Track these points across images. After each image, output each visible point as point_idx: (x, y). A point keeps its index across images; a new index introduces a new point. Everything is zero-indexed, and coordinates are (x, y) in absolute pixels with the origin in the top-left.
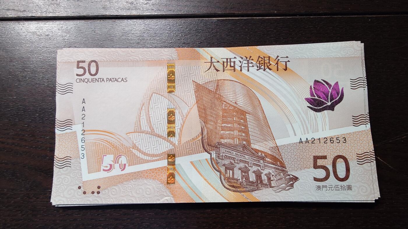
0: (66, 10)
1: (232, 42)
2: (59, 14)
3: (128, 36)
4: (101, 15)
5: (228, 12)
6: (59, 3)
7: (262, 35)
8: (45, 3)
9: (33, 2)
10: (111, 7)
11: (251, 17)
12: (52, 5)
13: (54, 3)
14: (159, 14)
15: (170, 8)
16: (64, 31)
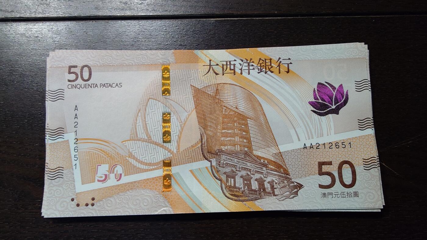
0: (56, 10)
1: (231, 43)
2: (49, 14)
3: (122, 37)
4: (93, 15)
5: (226, 12)
6: (49, 3)
7: (263, 36)
8: (34, 3)
9: (22, 2)
10: (104, 7)
11: (251, 17)
12: (42, 6)
13: (44, 3)
14: (155, 14)
15: (166, 8)
16: (54, 32)
